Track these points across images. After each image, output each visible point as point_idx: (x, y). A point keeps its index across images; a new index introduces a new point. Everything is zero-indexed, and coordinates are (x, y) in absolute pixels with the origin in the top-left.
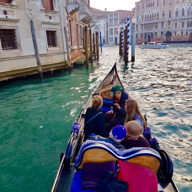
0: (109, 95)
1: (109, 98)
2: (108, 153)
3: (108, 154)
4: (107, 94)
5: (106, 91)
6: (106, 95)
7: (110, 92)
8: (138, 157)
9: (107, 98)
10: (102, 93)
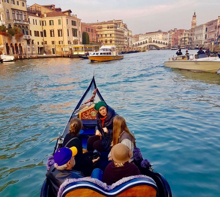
0: (90, 115)
1: (91, 119)
2: (94, 191)
3: (94, 193)
4: (88, 114)
5: (87, 111)
6: (87, 116)
7: (91, 112)
8: (130, 189)
9: (89, 119)
10: (82, 113)
